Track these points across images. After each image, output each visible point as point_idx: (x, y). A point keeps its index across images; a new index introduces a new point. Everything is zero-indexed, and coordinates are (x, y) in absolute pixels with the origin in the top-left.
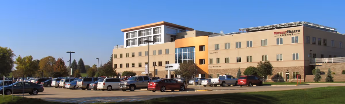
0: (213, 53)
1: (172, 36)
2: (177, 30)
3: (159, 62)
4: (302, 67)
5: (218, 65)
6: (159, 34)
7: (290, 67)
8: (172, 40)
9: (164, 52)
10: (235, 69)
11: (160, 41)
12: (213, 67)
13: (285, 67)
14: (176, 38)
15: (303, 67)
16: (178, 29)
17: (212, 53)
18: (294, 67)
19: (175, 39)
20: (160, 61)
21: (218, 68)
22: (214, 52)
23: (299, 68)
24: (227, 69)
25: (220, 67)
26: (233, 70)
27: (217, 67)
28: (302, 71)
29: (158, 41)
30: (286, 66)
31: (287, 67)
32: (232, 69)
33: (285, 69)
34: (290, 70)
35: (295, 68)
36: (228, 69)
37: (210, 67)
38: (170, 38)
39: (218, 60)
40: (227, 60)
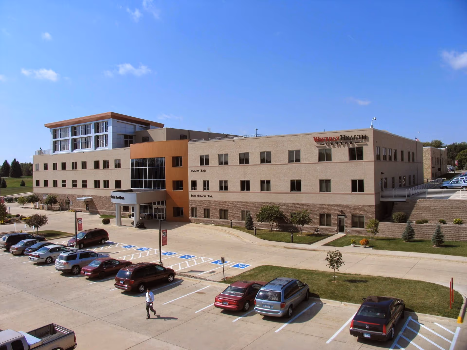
0: (198, 171)
1: (126, 136)
2: (135, 126)
3: (105, 182)
4: (370, 206)
5: (206, 193)
6: (104, 133)
7: (347, 206)
8: (127, 145)
9: (112, 165)
10: (238, 202)
11: (106, 146)
12: (198, 196)
13: (337, 206)
14: (134, 140)
15: (374, 208)
16: (137, 125)
17: (195, 171)
18: (355, 206)
19: (132, 142)
20: (106, 179)
21: (207, 199)
22: (199, 169)
23: (366, 209)
24: (223, 202)
25: (209, 196)
26: (235, 203)
27: (205, 196)
28: (371, 213)
29: (103, 146)
30: (338, 204)
31: (340, 205)
32: (232, 203)
33: (336, 208)
34: (346, 210)
35: (357, 207)
36: (226, 202)
37: (192, 195)
38: (123, 140)
39: (206, 185)
40: (223, 186)
